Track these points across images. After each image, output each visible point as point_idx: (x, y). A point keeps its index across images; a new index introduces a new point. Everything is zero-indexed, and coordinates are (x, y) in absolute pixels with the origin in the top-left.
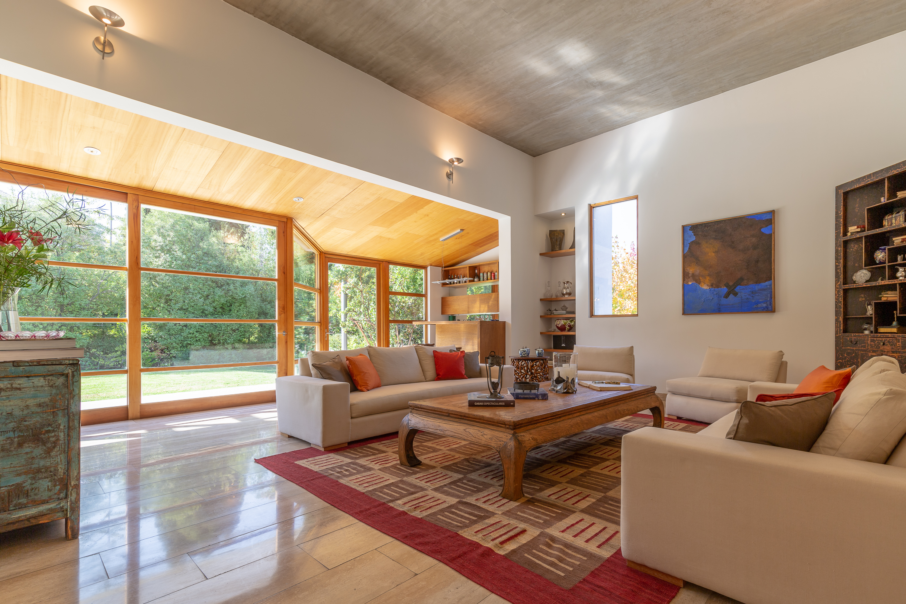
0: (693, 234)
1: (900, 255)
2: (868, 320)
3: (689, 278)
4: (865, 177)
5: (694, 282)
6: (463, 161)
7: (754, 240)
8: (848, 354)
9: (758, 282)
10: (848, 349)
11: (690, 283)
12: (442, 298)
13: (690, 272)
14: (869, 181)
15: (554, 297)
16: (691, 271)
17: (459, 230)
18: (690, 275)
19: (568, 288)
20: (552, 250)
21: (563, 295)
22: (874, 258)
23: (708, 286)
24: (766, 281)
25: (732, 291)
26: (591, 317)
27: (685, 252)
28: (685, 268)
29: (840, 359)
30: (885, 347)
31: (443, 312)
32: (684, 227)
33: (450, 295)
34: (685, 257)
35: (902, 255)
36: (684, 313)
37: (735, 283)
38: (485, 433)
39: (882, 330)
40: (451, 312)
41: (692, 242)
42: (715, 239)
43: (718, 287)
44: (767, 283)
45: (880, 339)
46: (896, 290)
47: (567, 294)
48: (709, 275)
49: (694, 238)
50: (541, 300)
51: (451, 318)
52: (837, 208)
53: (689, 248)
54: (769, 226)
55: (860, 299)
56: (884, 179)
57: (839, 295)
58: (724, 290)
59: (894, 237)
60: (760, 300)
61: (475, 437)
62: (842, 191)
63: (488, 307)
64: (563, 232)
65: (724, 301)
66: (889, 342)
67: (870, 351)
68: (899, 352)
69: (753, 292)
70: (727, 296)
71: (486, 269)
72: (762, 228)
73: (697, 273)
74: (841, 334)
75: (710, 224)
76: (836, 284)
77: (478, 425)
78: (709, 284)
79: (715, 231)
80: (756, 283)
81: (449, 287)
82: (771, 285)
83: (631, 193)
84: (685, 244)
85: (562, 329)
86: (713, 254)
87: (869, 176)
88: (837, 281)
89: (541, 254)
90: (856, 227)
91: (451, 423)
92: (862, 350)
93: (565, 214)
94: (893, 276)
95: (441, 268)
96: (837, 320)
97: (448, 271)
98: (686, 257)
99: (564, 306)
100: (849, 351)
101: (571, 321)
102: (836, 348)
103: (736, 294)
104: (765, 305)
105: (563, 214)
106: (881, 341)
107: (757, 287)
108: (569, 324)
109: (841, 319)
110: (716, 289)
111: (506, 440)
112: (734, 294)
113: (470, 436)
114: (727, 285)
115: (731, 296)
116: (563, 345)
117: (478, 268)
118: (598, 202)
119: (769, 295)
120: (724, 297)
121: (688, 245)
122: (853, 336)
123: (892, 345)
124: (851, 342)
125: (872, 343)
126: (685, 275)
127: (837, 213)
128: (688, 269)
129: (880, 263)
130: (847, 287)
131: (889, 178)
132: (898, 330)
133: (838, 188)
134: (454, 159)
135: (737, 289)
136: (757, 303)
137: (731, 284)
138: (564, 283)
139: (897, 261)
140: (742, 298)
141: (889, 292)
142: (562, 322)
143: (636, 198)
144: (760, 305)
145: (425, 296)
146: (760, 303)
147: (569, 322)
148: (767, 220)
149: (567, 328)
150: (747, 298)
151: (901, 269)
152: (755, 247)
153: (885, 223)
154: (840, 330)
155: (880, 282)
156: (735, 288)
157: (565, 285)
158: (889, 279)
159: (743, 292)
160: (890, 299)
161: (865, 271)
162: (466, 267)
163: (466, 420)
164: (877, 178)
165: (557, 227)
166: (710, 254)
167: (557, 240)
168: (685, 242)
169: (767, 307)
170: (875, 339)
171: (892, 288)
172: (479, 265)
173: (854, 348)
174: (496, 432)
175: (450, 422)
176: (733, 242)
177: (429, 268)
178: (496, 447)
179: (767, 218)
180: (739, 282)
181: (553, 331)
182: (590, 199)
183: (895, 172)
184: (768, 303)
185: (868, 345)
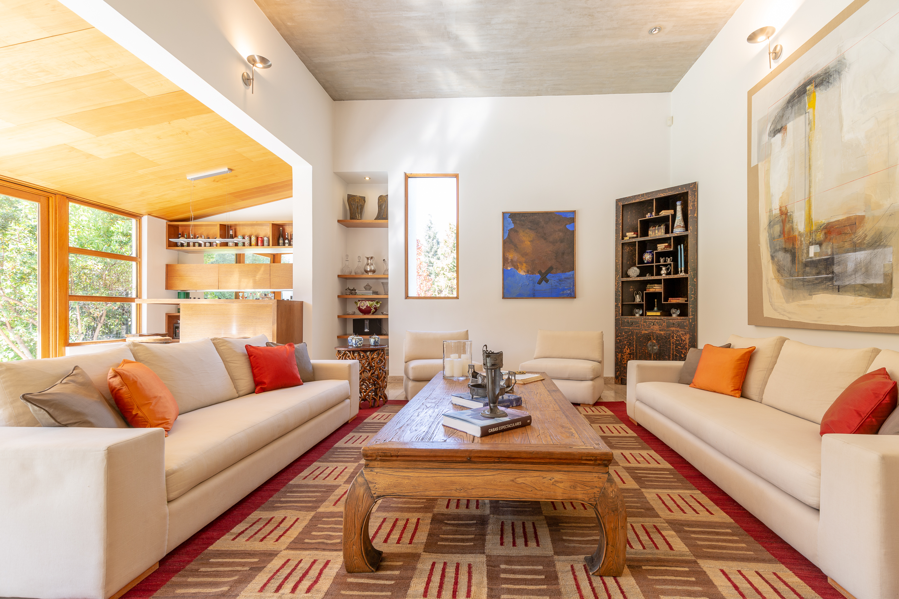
0: (512, 222)
1: (662, 258)
2: (639, 306)
3: (508, 263)
4: (639, 195)
5: (513, 268)
6: (270, 66)
7: (561, 234)
8: (626, 332)
9: (564, 272)
10: (626, 329)
11: (509, 268)
12: (167, 266)
13: (509, 258)
14: (642, 199)
15: (353, 274)
16: (510, 256)
17: (226, 169)
18: (509, 261)
19: (372, 265)
20: (352, 218)
21: (367, 272)
22: (643, 259)
23: (524, 272)
24: (570, 271)
25: (544, 278)
26: (406, 299)
27: (505, 237)
28: (505, 254)
29: (619, 336)
30: (655, 326)
31: (168, 286)
32: (504, 213)
33: (179, 262)
34: (504, 242)
35: (664, 258)
36: (504, 297)
37: (546, 271)
38: (556, 479)
39: (649, 313)
40: (183, 286)
41: (511, 229)
42: (530, 229)
43: (533, 273)
44: (571, 273)
45: (651, 320)
46: (661, 284)
47: (371, 271)
48: (525, 262)
49: (512, 226)
50: (339, 276)
51: (182, 295)
52: (617, 216)
53: (509, 235)
54: (572, 224)
55: (630, 290)
56: (653, 200)
57: (618, 286)
58: (538, 276)
59: (659, 244)
60: (566, 288)
61: (542, 490)
62: (621, 204)
63: (255, 282)
64: (363, 199)
65: (538, 287)
66: (657, 323)
67: (643, 330)
68: (665, 330)
69: (560, 280)
70: (539, 283)
71: (247, 231)
72: (566, 224)
73: (515, 259)
74: (620, 317)
75: (526, 215)
76: (616, 276)
77: (534, 469)
78: (526, 271)
79: (531, 222)
80: (563, 272)
81: (178, 250)
82: (573, 275)
83: (450, 170)
84: (505, 230)
85: (367, 311)
86: (529, 243)
87: (643, 195)
88: (616, 275)
89: (339, 221)
90: (633, 233)
91: (476, 473)
92: (636, 329)
93: (370, 178)
94: (659, 274)
95: (165, 221)
96: (616, 306)
97: (177, 227)
98: (506, 243)
99: (368, 285)
100: (626, 330)
101: (377, 303)
102: (616, 328)
103: (547, 281)
104: (569, 292)
105: (367, 179)
106: (652, 322)
107: (563, 276)
108: (375, 306)
109: (620, 305)
110: (531, 275)
111: (601, 485)
112: (545, 281)
113: (530, 489)
114: (540, 272)
115: (544, 282)
116: (366, 330)
117: (233, 228)
118: (415, 172)
119: (572, 283)
120: (538, 283)
121: (508, 232)
122: (629, 318)
123: (659, 325)
124: (628, 323)
125: (645, 324)
126: (505, 260)
127: (617, 220)
128: (507, 254)
129: (648, 263)
130: (625, 279)
131: (656, 199)
132: (661, 314)
133: (618, 201)
134: (257, 59)
135: (548, 277)
136: (564, 290)
137: (543, 271)
138: (368, 259)
139: (660, 262)
140: (552, 284)
141: (656, 285)
142: (368, 303)
143: (456, 176)
144: (565, 292)
145: (137, 259)
146: (566, 289)
147: (375, 303)
148: (571, 218)
149: (373, 310)
150: (556, 286)
151: (664, 268)
152: (562, 241)
153: (650, 233)
154: (619, 313)
155: (648, 277)
156: (546, 275)
157: (368, 261)
158: (656, 275)
159: (552, 279)
160: (657, 290)
161: (636, 268)
162: (215, 225)
163: (509, 463)
164: (648, 197)
165: (358, 193)
166: (526, 243)
167: (357, 208)
168: (505, 228)
169: (570, 294)
170: (647, 320)
171: (658, 282)
172: (236, 225)
173: (631, 328)
174: (577, 475)
175: (472, 471)
176: (545, 234)
177: (145, 219)
178: (587, 499)
179: (570, 217)
180: (550, 270)
181: (352, 314)
182: (407, 167)
183: (662, 195)
184: (572, 290)
185: (641, 325)
